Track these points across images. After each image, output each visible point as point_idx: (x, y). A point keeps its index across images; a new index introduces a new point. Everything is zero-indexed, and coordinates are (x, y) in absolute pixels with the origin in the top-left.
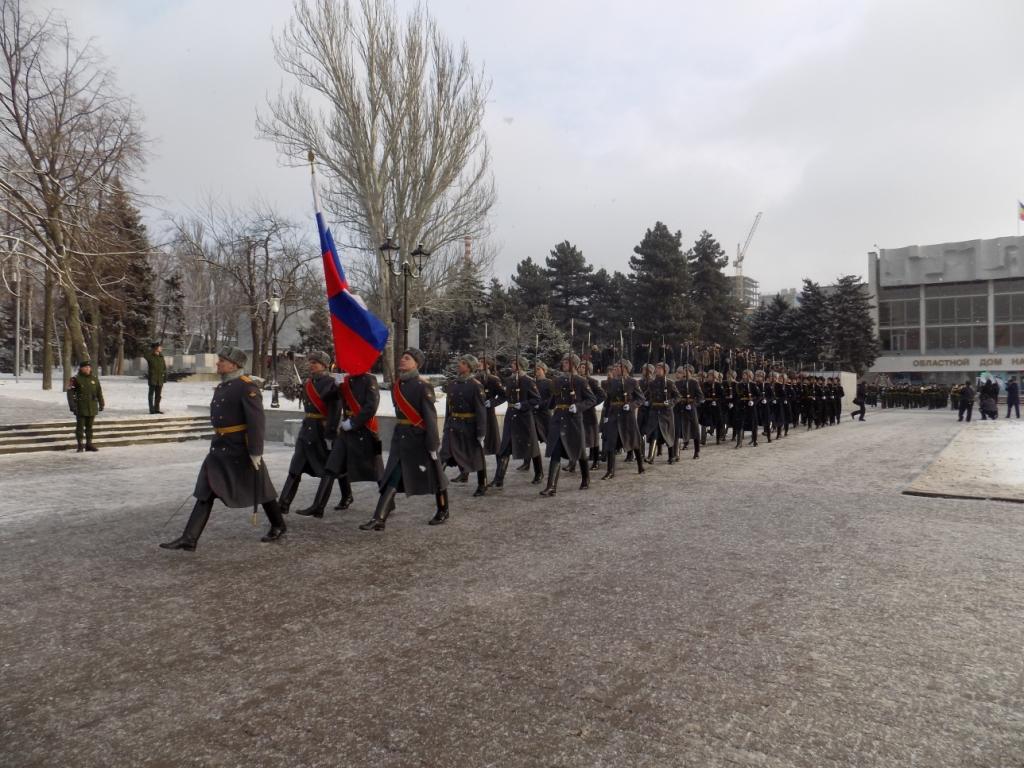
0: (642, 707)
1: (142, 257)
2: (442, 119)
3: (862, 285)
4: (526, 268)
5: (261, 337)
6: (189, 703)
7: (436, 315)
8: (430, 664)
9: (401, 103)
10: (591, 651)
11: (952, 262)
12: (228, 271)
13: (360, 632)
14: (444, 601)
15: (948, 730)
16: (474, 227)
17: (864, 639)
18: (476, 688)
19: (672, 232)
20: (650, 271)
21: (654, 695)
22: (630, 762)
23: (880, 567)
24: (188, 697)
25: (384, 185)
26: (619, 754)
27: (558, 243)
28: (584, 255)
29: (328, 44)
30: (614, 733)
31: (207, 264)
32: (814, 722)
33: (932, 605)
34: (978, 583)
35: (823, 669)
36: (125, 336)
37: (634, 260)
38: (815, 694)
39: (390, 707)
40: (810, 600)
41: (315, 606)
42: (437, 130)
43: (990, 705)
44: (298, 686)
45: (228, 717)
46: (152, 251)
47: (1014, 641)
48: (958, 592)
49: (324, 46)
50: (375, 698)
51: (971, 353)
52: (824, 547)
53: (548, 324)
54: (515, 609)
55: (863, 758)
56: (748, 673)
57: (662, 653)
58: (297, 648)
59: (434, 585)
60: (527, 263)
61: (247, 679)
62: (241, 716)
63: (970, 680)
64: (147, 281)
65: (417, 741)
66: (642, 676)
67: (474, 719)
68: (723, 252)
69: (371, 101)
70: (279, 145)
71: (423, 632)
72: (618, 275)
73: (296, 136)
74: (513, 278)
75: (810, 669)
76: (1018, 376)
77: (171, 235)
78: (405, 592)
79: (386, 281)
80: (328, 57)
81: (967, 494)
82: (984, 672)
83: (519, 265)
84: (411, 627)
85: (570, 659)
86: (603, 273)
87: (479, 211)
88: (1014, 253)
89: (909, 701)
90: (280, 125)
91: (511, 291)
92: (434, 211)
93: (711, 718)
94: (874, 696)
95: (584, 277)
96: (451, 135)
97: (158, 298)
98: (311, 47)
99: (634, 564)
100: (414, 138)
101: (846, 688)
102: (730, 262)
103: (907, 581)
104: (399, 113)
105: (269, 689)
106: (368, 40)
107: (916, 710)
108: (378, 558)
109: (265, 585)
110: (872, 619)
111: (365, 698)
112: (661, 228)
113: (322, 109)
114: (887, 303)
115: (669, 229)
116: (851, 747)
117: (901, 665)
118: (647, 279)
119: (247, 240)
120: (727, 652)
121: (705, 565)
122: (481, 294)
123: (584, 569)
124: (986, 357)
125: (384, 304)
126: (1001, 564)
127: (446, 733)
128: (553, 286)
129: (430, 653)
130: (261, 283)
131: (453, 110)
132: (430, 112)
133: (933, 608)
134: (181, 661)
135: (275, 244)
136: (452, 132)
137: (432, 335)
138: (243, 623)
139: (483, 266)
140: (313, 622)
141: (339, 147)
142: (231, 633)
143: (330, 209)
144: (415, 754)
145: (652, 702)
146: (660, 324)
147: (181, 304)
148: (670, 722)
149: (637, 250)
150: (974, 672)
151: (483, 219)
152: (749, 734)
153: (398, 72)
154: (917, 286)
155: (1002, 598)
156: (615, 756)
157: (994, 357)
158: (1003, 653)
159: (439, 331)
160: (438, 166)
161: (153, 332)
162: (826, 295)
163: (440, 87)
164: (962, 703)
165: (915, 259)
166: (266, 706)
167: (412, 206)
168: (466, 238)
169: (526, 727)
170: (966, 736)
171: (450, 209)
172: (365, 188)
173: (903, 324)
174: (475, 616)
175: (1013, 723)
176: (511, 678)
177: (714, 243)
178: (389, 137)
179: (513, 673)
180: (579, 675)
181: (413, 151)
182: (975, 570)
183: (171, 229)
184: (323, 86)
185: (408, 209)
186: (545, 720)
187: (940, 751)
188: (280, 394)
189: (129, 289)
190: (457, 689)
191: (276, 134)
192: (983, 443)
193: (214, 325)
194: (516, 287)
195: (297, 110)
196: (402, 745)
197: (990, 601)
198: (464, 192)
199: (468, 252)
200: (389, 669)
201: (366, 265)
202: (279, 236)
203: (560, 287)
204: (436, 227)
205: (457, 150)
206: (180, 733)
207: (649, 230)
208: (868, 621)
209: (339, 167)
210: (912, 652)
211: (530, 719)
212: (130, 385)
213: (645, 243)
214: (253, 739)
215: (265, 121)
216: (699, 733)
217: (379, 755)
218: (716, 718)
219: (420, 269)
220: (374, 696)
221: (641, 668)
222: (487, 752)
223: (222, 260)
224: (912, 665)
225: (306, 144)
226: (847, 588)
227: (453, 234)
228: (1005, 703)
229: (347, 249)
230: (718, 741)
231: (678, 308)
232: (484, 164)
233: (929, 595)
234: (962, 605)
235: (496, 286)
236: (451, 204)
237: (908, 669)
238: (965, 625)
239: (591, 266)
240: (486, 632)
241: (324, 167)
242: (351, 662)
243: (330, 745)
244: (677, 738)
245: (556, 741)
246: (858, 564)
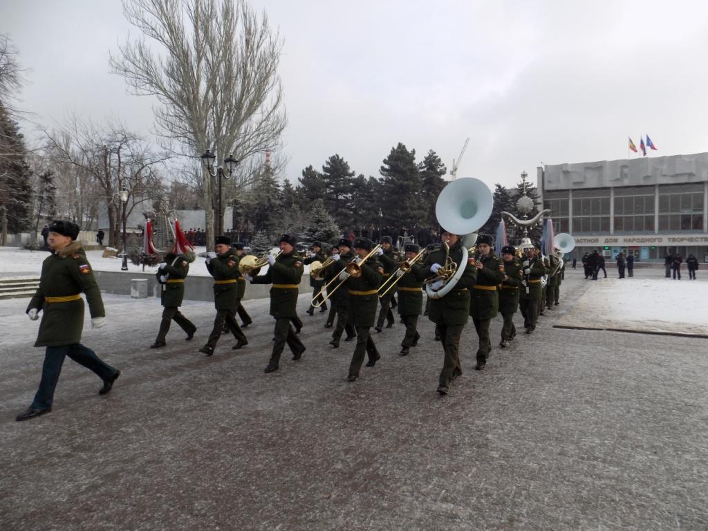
0: (374, 476)
1: (21, 158)
2: (249, 65)
3: (533, 189)
4: (309, 173)
5: (115, 219)
6: (42, 490)
7: (244, 205)
8: (227, 453)
9: (219, 52)
10: (341, 439)
11: (589, 174)
12: (90, 170)
13: (178, 431)
14: (241, 407)
15: (568, 481)
16: (271, 143)
17: (522, 424)
18: (258, 469)
19: (409, 150)
20: (395, 176)
21: (382, 468)
22: (363, 514)
23: (536, 376)
24: (41, 486)
25: (207, 111)
26: (356, 509)
27: (331, 156)
28: (348, 164)
29: (164, 5)
30: (353, 496)
31: (74, 165)
32: (486, 480)
33: (565, 400)
34: (594, 384)
35: (495, 446)
36: (8, 218)
37: (383, 168)
38: (488, 462)
39: (196, 485)
40: (490, 399)
41: (146, 413)
42: (245, 73)
43: (595, 463)
44: (129, 473)
45: (73, 498)
46: (29, 154)
47: (613, 421)
48: (582, 391)
49: (161, 7)
50: (185, 479)
51: (600, 235)
52: (501, 363)
53: (323, 212)
54: (290, 411)
55: (515, 502)
56: (446, 450)
57: (389, 439)
58: (130, 445)
59: (234, 396)
60: (309, 169)
61: (90, 469)
62: (83, 497)
63: (584, 447)
64: (25, 176)
65: (215, 508)
66: (375, 455)
67: (255, 490)
68: (443, 165)
69: (197, 49)
70: (127, 79)
71: (223, 430)
72: (372, 179)
73: (140, 72)
74: (299, 179)
75: (486, 445)
76: (627, 250)
77: (44, 143)
78: (212, 402)
79: (208, 180)
80: (165, 15)
81: (592, 327)
82: (593, 442)
83: (303, 171)
84: (215, 426)
85: (326, 445)
86: (361, 177)
87: (275, 131)
88: (626, 170)
89: (546, 463)
90: (128, 64)
91: (298, 188)
92: (243, 131)
93: (419, 482)
94: (525, 462)
95: (349, 180)
96: (255, 77)
97: (35, 189)
98: (151, 7)
99: (375, 378)
100: (229, 77)
101: (508, 457)
102: (448, 172)
103: (552, 385)
104: (217, 59)
105: (107, 476)
106: (194, 4)
107: (550, 470)
108: (195, 377)
109: (109, 400)
110: (528, 411)
111: (178, 479)
112: (401, 147)
113: (161, 54)
114: (548, 201)
115: (407, 148)
116: (508, 496)
117: (544, 440)
118: (391, 182)
119: (105, 148)
120: (433, 437)
121: (422, 377)
122: (276, 191)
123: (340, 382)
124: (609, 237)
125: (206, 197)
126: (609, 371)
127: (235, 502)
128: (327, 185)
129: (227, 445)
130: (115, 180)
131: (257, 59)
132: (240, 60)
133: (566, 402)
134: (39, 460)
135: (125, 151)
136: (256, 74)
137: (242, 219)
138: (90, 429)
139: (277, 171)
140: (143, 425)
141: (173, 82)
142: (80, 436)
143: (167, 127)
144: (212, 518)
145: (380, 473)
146: (401, 213)
147: (53, 194)
148: (391, 486)
149: (385, 162)
150: (587, 442)
151: (278, 137)
152: (443, 491)
153: (216, 29)
154: (567, 190)
155: (608, 394)
156: (352, 511)
157: (613, 237)
158: (605, 429)
159: (247, 216)
160: (246, 99)
161: (31, 213)
162: (510, 195)
163: (247, 42)
164: (578, 463)
165: (566, 173)
166: (103, 489)
167: (227, 127)
168: (267, 151)
169: (293, 494)
170: (579, 484)
171: (254, 130)
172: (193, 113)
173: (558, 215)
174: (261, 417)
175: (607, 474)
176: (284, 460)
177: (437, 158)
178: (210, 77)
179: (286, 457)
180: (332, 456)
181: (227, 88)
182: (593, 376)
183: (44, 137)
184: (161, 37)
185: (224, 129)
186: (306, 489)
187: (563, 495)
188: (129, 261)
189: (10, 182)
190: (246, 470)
191: (125, 71)
192: (604, 293)
193: (80, 210)
194: (302, 186)
195: (141, 54)
196: (203, 512)
197: (601, 396)
198: (264, 118)
199: (268, 161)
200: (198, 457)
201: (194, 169)
202: (129, 146)
203: (332, 186)
204: (245, 143)
205: (260, 88)
206: (34, 514)
207: (393, 148)
208: (526, 412)
209: (173, 97)
210: (551, 431)
211: (296, 488)
212: (12, 253)
213: (390, 157)
214: (91, 514)
215: (116, 60)
216: (410, 492)
217: (185, 520)
218: (422, 481)
219: (231, 172)
220: (185, 477)
221: (374, 450)
222: (264, 513)
223: (86, 163)
224: (550, 440)
225: (148, 79)
226: (514, 391)
227: (257, 148)
228: (604, 461)
229: (180, 157)
230: (423, 497)
231: (413, 203)
232: (279, 99)
233: (563, 393)
234: (583, 400)
235: (288, 185)
236: (255, 126)
237: (548, 443)
238: (584, 412)
239: (354, 172)
240: (268, 428)
241: (162, 97)
242: (170, 454)
243: (150, 515)
244: (396, 497)
245: (313, 503)
246: (522, 374)
